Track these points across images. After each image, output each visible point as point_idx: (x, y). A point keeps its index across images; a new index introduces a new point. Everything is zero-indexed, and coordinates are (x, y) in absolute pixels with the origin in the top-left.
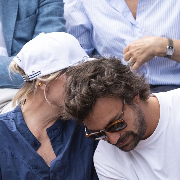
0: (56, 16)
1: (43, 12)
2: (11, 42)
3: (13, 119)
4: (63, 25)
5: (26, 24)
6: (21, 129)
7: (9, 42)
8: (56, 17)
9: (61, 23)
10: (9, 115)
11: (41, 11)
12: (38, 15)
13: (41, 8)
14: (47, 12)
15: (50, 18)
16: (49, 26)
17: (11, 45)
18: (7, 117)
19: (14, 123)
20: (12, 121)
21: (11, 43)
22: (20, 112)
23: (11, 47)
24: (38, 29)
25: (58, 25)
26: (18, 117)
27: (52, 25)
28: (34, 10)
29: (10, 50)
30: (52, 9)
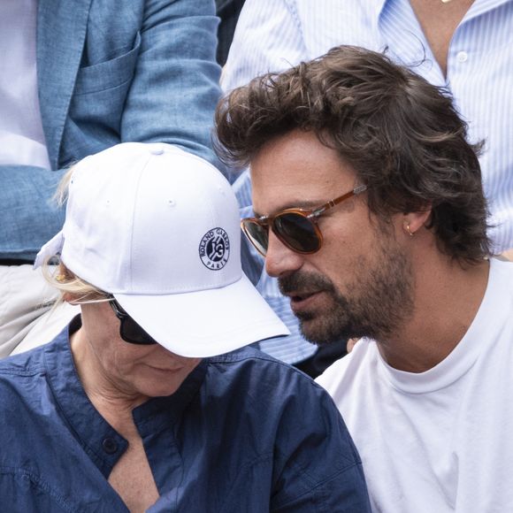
0: (193, 56)
1: (155, 42)
2: (62, 128)
3: (45, 375)
4: (213, 84)
5: (107, 77)
6: (66, 402)
7: (55, 129)
8: (192, 60)
9: (206, 79)
10: (33, 360)
11: (148, 41)
12: (141, 51)
13: (148, 31)
14: (165, 44)
15: (174, 62)
16: (172, 85)
17: (60, 139)
18: (28, 367)
19: (45, 386)
20: (39, 381)
21: (61, 133)
22: (66, 349)
23: (59, 144)
24: (140, 93)
25: (199, 83)
26: (60, 366)
27: (179, 84)
28: (130, 37)
29: (57, 154)
30: (183, 35)
